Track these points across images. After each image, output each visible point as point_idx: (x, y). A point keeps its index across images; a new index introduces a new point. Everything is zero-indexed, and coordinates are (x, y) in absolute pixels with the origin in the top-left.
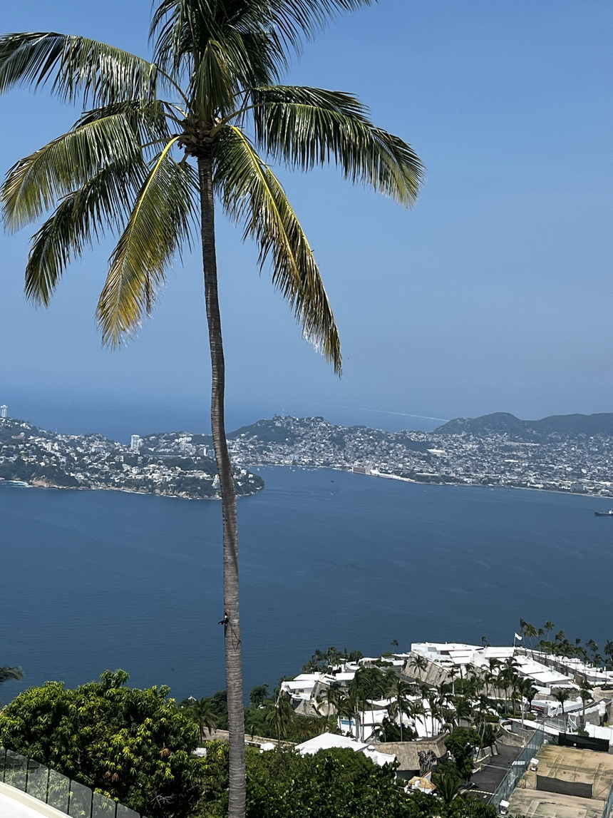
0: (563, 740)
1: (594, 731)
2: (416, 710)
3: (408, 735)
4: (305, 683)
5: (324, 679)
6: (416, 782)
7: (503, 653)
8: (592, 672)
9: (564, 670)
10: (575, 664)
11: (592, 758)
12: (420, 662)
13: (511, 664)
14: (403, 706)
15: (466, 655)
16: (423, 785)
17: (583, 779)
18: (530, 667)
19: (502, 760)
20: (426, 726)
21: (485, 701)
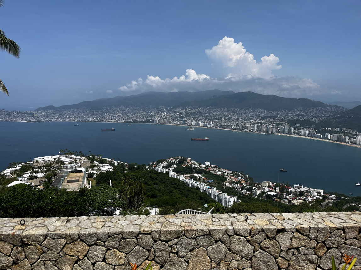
0: (72, 172)
1: (78, 169)
2: (37, 172)
3: (36, 178)
4: (8, 171)
5: (13, 169)
6: (39, 187)
7: (57, 157)
8: (77, 157)
9: (71, 158)
10: (73, 156)
11: (79, 174)
12: (37, 162)
13: (59, 158)
14: (34, 172)
15: (48, 158)
16: (41, 187)
17: (77, 179)
18: (63, 158)
19: (59, 178)
20: (40, 175)
21: (54, 167)
